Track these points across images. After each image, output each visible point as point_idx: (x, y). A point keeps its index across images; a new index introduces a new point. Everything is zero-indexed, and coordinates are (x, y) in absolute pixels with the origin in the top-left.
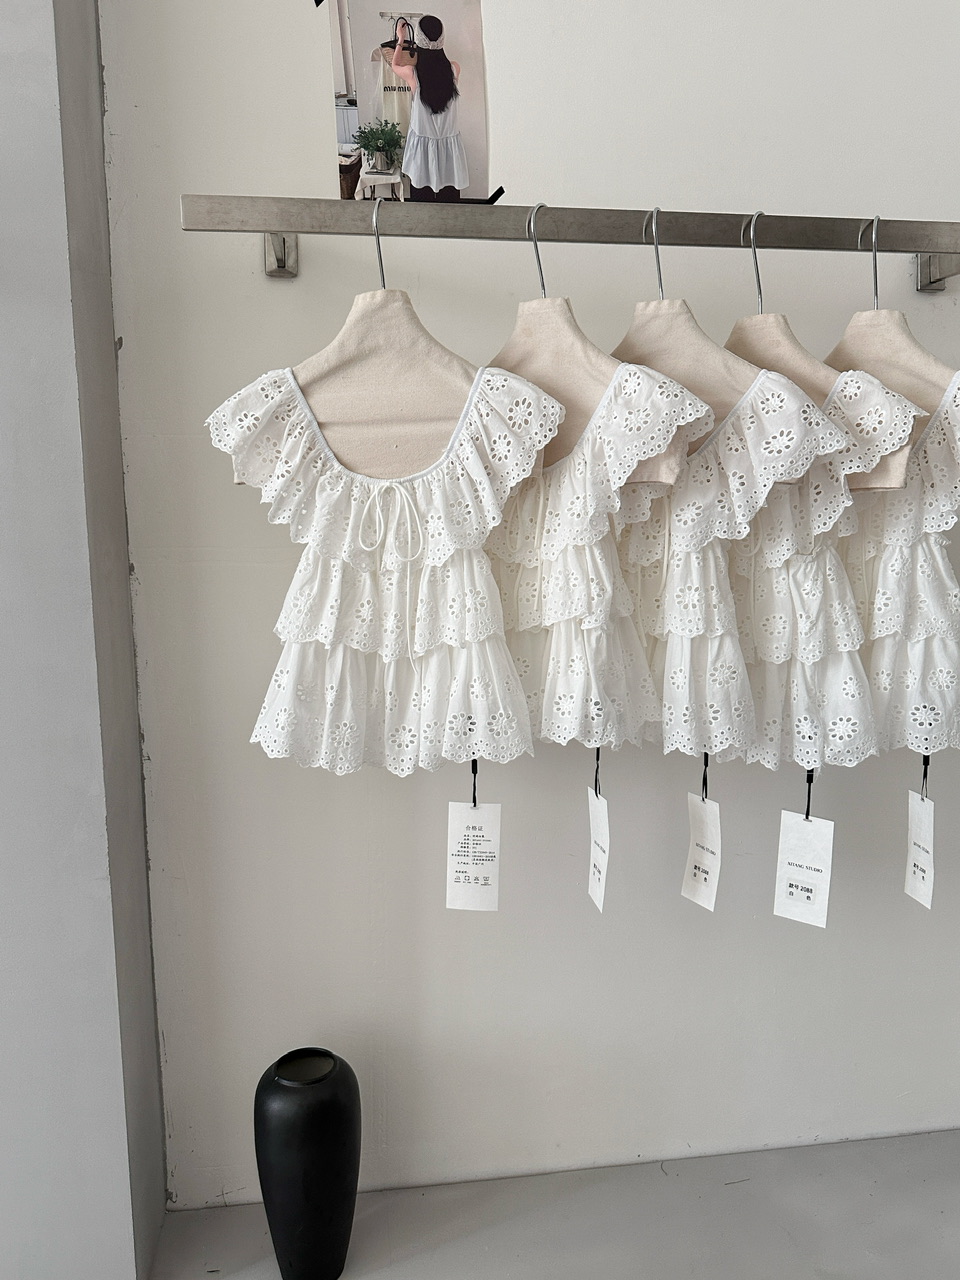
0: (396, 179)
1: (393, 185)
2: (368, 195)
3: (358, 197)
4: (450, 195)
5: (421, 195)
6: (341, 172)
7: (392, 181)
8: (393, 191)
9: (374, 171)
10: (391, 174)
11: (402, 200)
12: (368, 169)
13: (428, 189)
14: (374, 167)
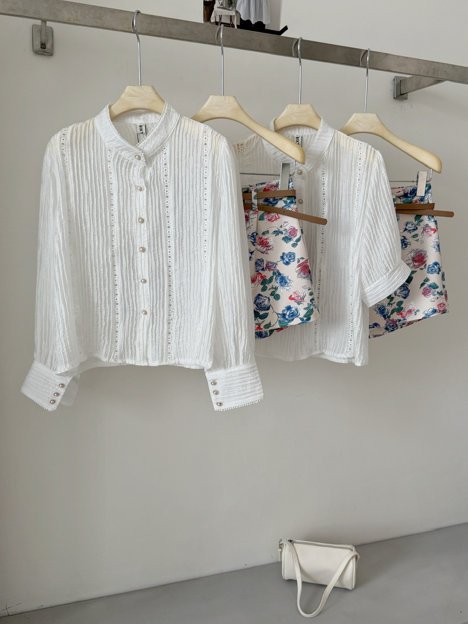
0: (233, 13)
1: (231, 16)
2: (218, 20)
3: (213, 20)
4: (260, 27)
5: (245, 25)
6: (204, 4)
7: (231, 14)
8: (231, 20)
9: (222, 7)
10: (230, 10)
11: (236, 27)
12: (219, 5)
13: (249, 21)
14: (222, 5)
